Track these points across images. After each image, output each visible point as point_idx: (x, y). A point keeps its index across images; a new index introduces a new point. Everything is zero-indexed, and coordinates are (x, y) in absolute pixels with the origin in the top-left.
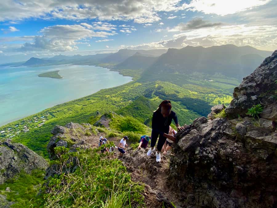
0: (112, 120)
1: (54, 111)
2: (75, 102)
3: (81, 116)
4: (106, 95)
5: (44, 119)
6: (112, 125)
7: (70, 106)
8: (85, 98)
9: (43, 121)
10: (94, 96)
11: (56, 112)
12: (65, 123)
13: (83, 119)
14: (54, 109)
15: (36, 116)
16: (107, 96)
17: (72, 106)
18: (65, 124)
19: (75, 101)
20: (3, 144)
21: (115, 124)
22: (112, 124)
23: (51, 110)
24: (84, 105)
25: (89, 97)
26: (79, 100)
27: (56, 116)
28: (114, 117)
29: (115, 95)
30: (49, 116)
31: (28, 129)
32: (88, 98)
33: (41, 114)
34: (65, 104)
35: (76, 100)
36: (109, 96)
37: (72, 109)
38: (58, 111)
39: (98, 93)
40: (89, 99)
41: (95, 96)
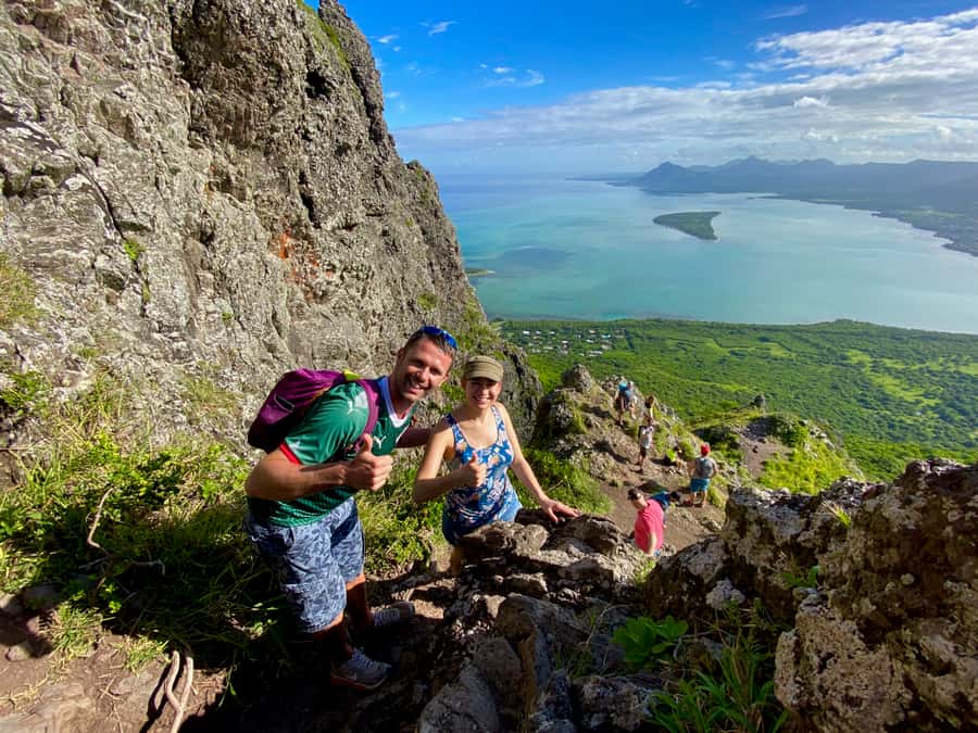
0: (791, 456)
1: (640, 333)
2: (712, 331)
3: (705, 383)
4: (854, 351)
5: (605, 344)
6: (774, 472)
7: (688, 337)
8: (755, 329)
9: (604, 347)
10: (797, 333)
11: (642, 338)
12: (648, 378)
13: (704, 397)
14: (644, 326)
15: (595, 327)
16: (855, 356)
17: (696, 339)
18: (646, 380)
19: (712, 327)
20: (512, 356)
21: (792, 478)
22: (778, 469)
23: (633, 326)
24: (733, 353)
25: (769, 329)
26: (728, 327)
27: (638, 350)
28: (807, 449)
29: (900, 367)
30: (621, 340)
31: (566, 349)
32: (766, 334)
33: (610, 327)
34: (680, 325)
35: (718, 324)
36: (867, 358)
37: (689, 348)
38: (650, 338)
39: (822, 330)
40: (764, 340)
41: (797, 337)
